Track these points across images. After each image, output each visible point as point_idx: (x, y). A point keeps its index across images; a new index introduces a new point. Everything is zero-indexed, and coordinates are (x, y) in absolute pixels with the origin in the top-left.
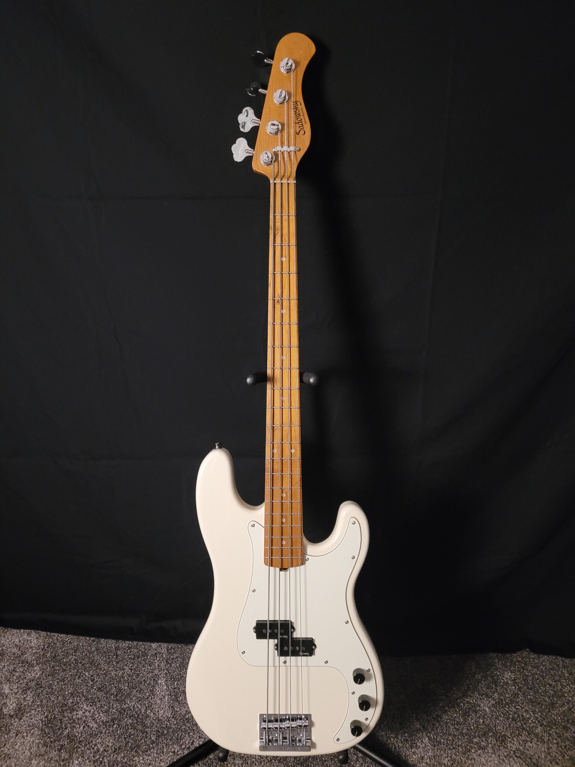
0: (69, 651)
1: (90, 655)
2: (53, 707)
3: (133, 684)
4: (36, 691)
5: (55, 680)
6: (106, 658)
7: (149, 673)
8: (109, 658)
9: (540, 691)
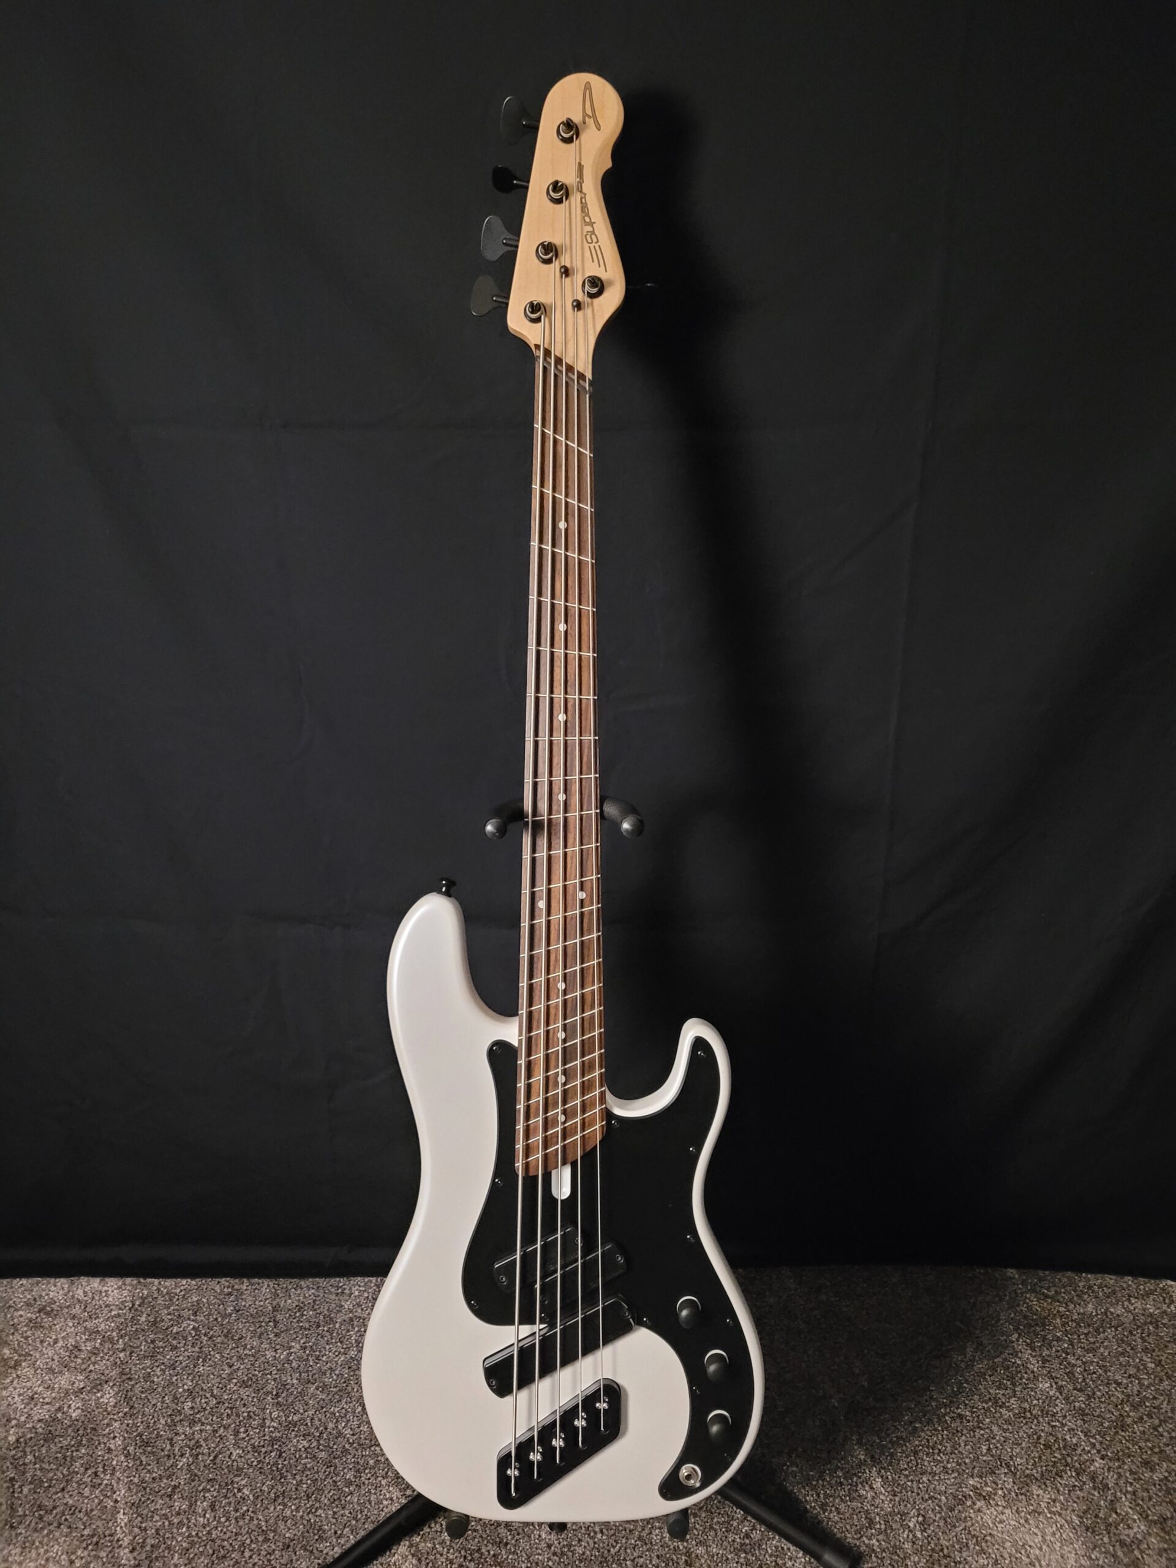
0: (182, 1312)
1: (223, 1320)
2: (156, 1415)
3: (308, 1376)
4: (120, 1385)
5: (157, 1367)
6: (255, 1326)
7: (339, 1354)
8: (260, 1327)
9: (1098, 1393)
